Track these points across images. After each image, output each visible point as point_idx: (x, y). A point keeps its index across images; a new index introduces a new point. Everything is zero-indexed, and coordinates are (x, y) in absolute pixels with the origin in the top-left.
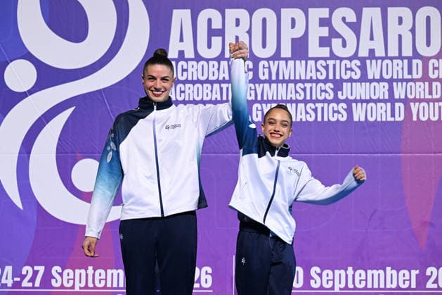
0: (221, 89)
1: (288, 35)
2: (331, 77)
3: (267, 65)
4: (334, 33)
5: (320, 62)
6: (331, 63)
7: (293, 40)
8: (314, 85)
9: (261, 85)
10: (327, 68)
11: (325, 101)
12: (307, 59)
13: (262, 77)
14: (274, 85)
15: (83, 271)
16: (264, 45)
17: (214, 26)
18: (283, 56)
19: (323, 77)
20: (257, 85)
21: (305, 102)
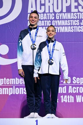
0: (44, 22)
1: (65, 5)
2: (78, 18)
3: (58, 15)
4: (79, 5)
5: (75, 14)
6: (78, 14)
7: (67, 7)
8: (73, 20)
9: (57, 21)
10: (77, 15)
11: (77, 25)
12: (71, 12)
13: (57, 18)
14: (61, 21)
15: (3, 79)
16: (58, 8)
17: (42, 3)
18: (63, 12)
19: (76, 18)
20: (56, 21)
21: (70, 26)
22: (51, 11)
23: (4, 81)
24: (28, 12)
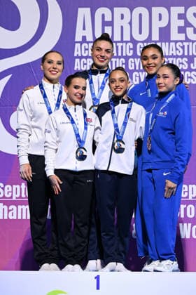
1: (157, 25)
2: (186, 54)
3: (142, 46)
4: (188, 24)
5: (178, 44)
6: (186, 44)
7: (160, 29)
8: (174, 59)
9: (139, 59)
10: (183, 47)
11: (182, 70)
12: (170, 41)
13: (139, 54)
15: (18, 187)
16: (140, 33)
17: (106, 19)
18: (153, 39)
19: (181, 54)
20: (136, 59)
22: (127, 38)
23: (21, 189)
24: (76, 40)
